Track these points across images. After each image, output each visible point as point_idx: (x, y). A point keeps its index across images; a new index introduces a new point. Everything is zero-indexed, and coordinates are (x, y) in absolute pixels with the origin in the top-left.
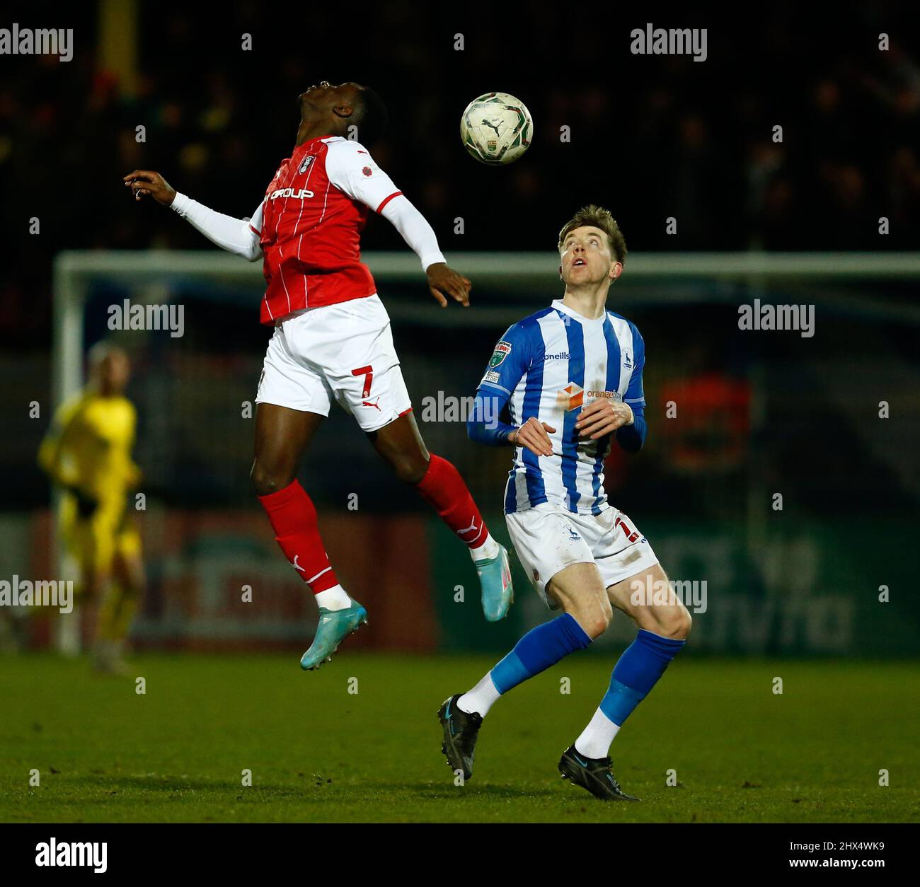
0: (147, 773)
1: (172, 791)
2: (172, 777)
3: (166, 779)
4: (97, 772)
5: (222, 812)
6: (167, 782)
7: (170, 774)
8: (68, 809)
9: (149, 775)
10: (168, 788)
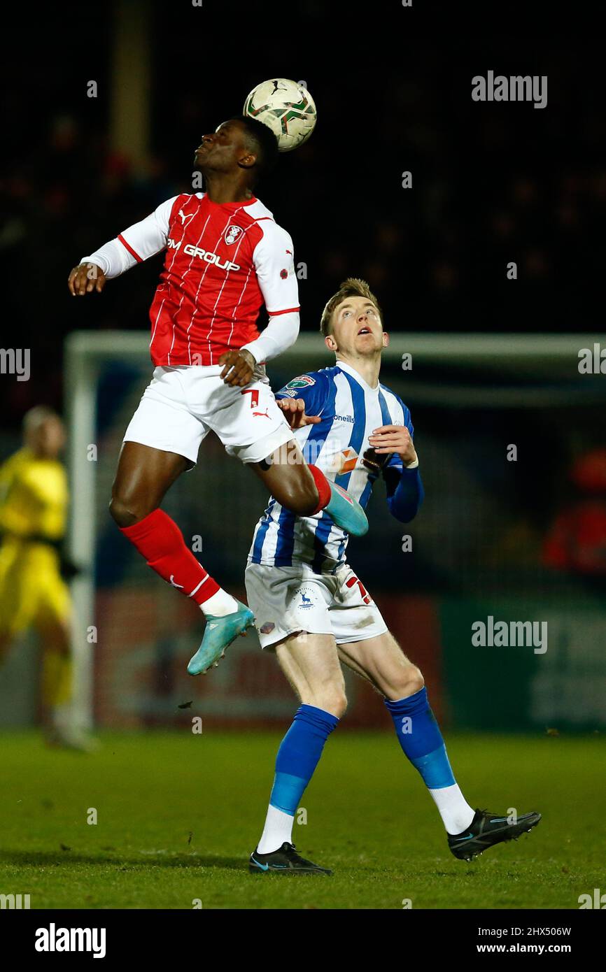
0: (157, 850)
1: (181, 868)
2: (182, 854)
3: (177, 856)
4: (108, 849)
5: (231, 889)
6: (177, 859)
7: (181, 852)
8: (78, 885)
9: (159, 852)
10: (178, 865)
